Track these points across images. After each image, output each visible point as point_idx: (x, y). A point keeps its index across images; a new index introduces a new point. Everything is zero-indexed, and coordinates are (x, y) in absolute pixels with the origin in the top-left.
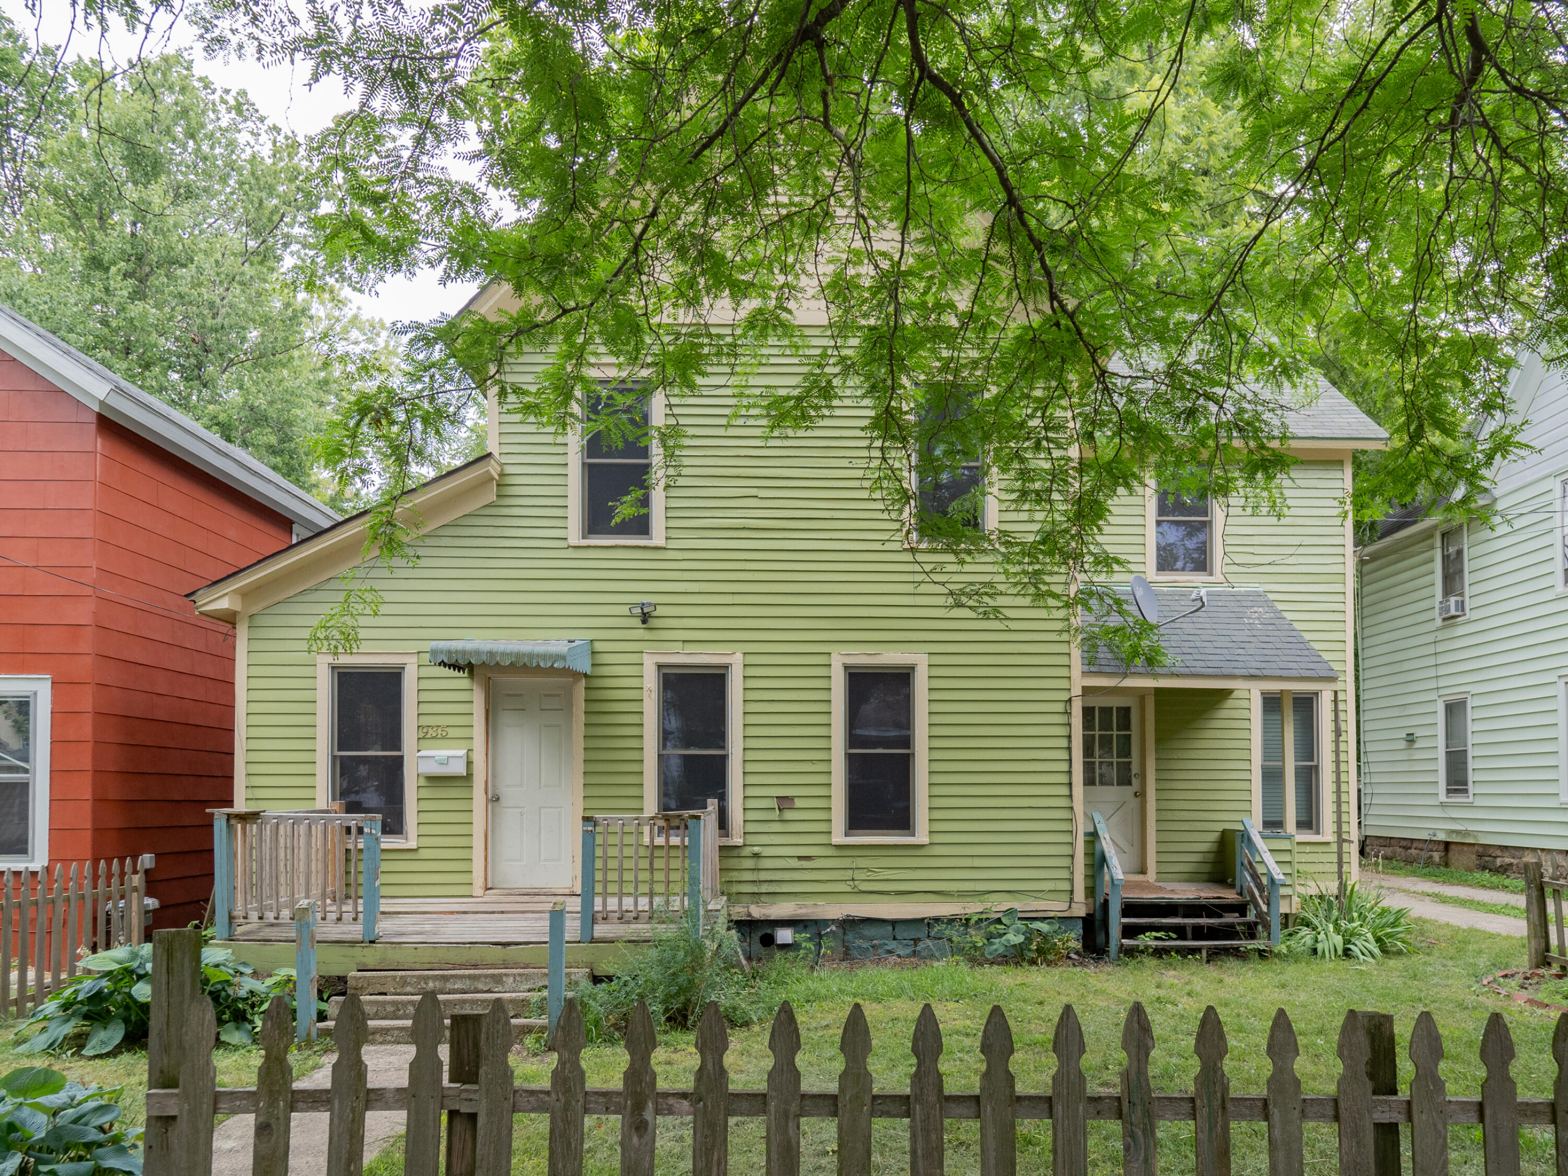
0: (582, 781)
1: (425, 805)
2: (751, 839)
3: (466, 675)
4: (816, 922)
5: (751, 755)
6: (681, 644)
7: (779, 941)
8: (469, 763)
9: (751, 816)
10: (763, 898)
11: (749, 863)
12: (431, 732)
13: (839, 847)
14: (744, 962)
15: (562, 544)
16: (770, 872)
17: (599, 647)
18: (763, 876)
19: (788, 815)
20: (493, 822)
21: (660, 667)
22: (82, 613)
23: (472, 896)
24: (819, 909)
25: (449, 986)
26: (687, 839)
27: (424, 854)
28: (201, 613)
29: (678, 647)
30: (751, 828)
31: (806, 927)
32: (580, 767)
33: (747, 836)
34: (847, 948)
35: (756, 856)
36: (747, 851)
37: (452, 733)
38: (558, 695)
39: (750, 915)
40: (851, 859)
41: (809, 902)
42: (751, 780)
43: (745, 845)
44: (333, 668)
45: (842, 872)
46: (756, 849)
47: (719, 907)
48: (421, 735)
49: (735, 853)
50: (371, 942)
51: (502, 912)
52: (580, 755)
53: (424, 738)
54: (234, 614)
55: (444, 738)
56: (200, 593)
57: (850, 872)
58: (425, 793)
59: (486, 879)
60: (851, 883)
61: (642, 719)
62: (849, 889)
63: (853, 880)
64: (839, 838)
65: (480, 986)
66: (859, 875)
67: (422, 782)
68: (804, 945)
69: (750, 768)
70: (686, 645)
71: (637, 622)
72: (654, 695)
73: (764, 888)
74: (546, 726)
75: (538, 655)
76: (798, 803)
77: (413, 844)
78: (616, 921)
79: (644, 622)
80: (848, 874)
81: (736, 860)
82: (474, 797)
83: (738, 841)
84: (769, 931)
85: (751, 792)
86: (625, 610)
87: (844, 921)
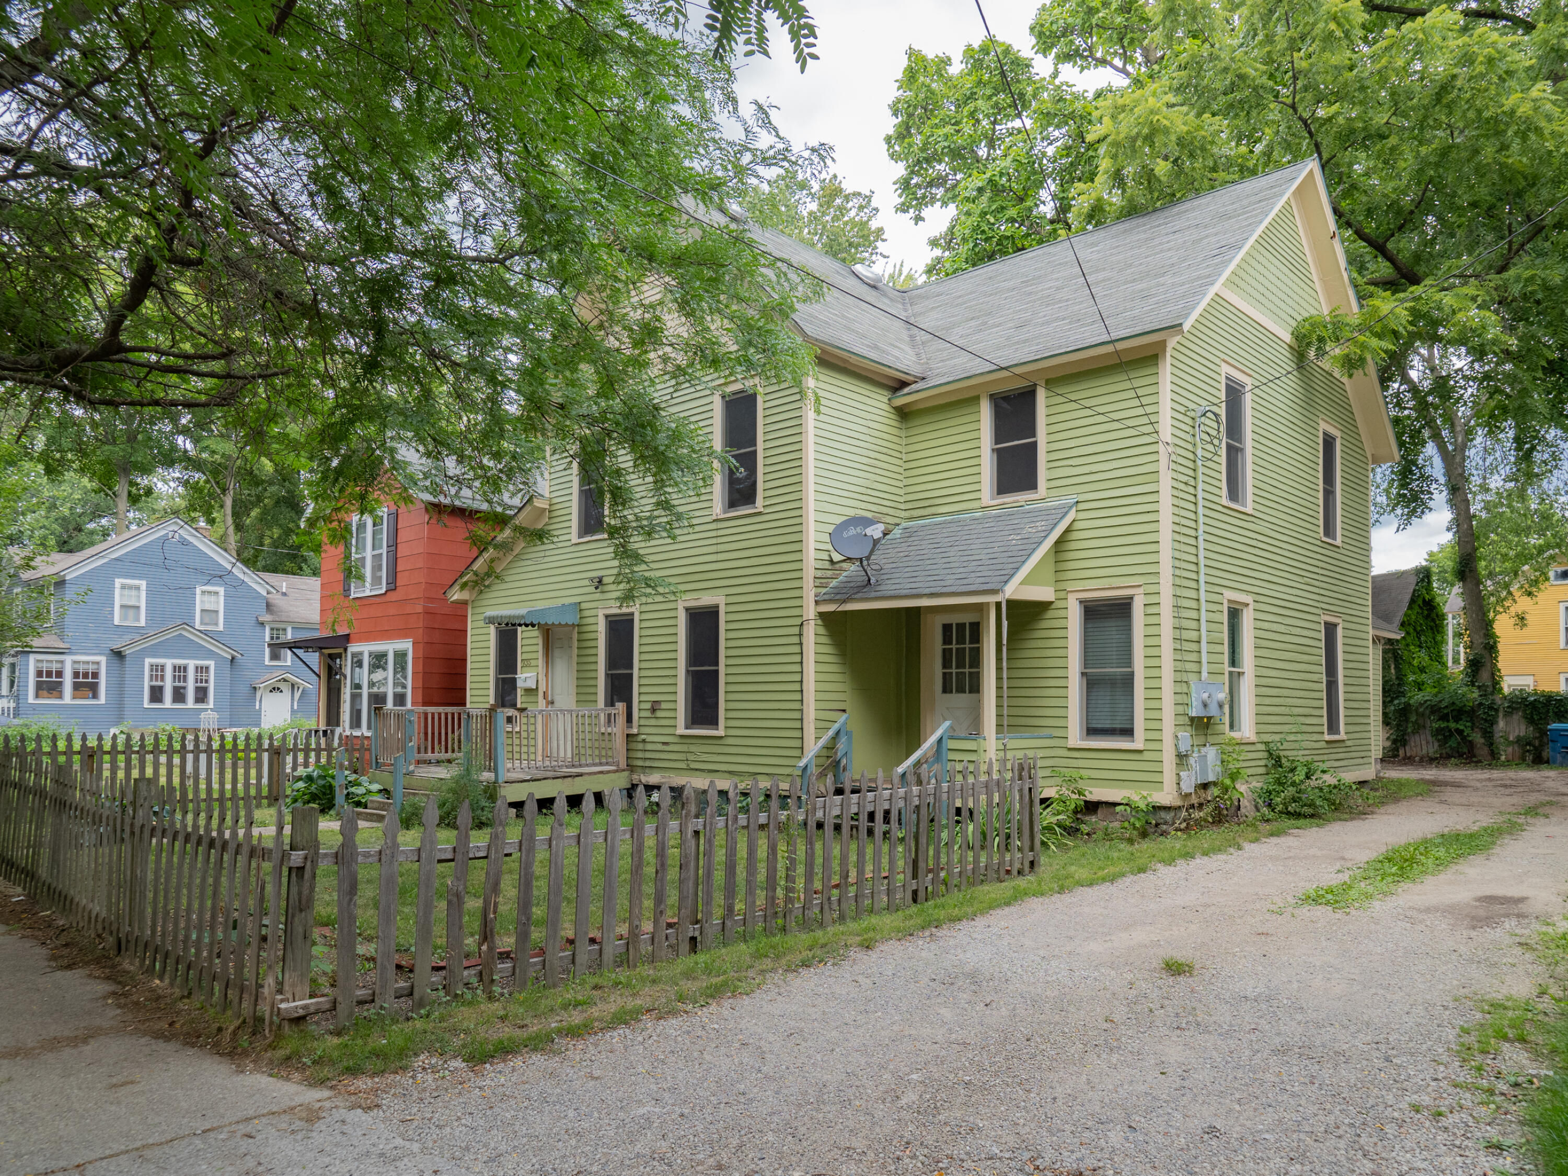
0: (575, 691)
2: (643, 730)
5: (642, 673)
6: (614, 601)
8: (537, 681)
9: (642, 714)
10: (649, 770)
11: (640, 746)
12: (526, 662)
13: (682, 736)
15: (569, 544)
16: (650, 753)
17: (584, 606)
18: (647, 755)
19: (657, 714)
21: (607, 616)
22: (419, 609)
24: (671, 780)
29: (613, 603)
30: (642, 722)
32: (575, 683)
33: (640, 728)
35: (644, 741)
36: (639, 738)
37: (534, 663)
39: (640, 782)
40: (686, 745)
41: (667, 774)
42: (643, 689)
43: (639, 734)
44: (496, 628)
45: (682, 754)
46: (644, 737)
48: (523, 664)
49: (634, 739)
53: (523, 666)
54: (466, 601)
55: (530, 666)
57: (686, 754)
58: (523, 699)
60: (686, 762)
61: (597, 650)
62: (685, 767)
63: (687, 760)
64: (681, 730)
66: (691, 757)
67: (522, 692)
69: (642, 681)
71: (597, 589)
72: (603, 635)
73: (648, 764)
76: (661, 706)
79: (599, 587)
80: (685, 756)
81: (634, 744)
82: (539, 701)
83: (636, 731)
85: (643, 697)
86: (587, 582)
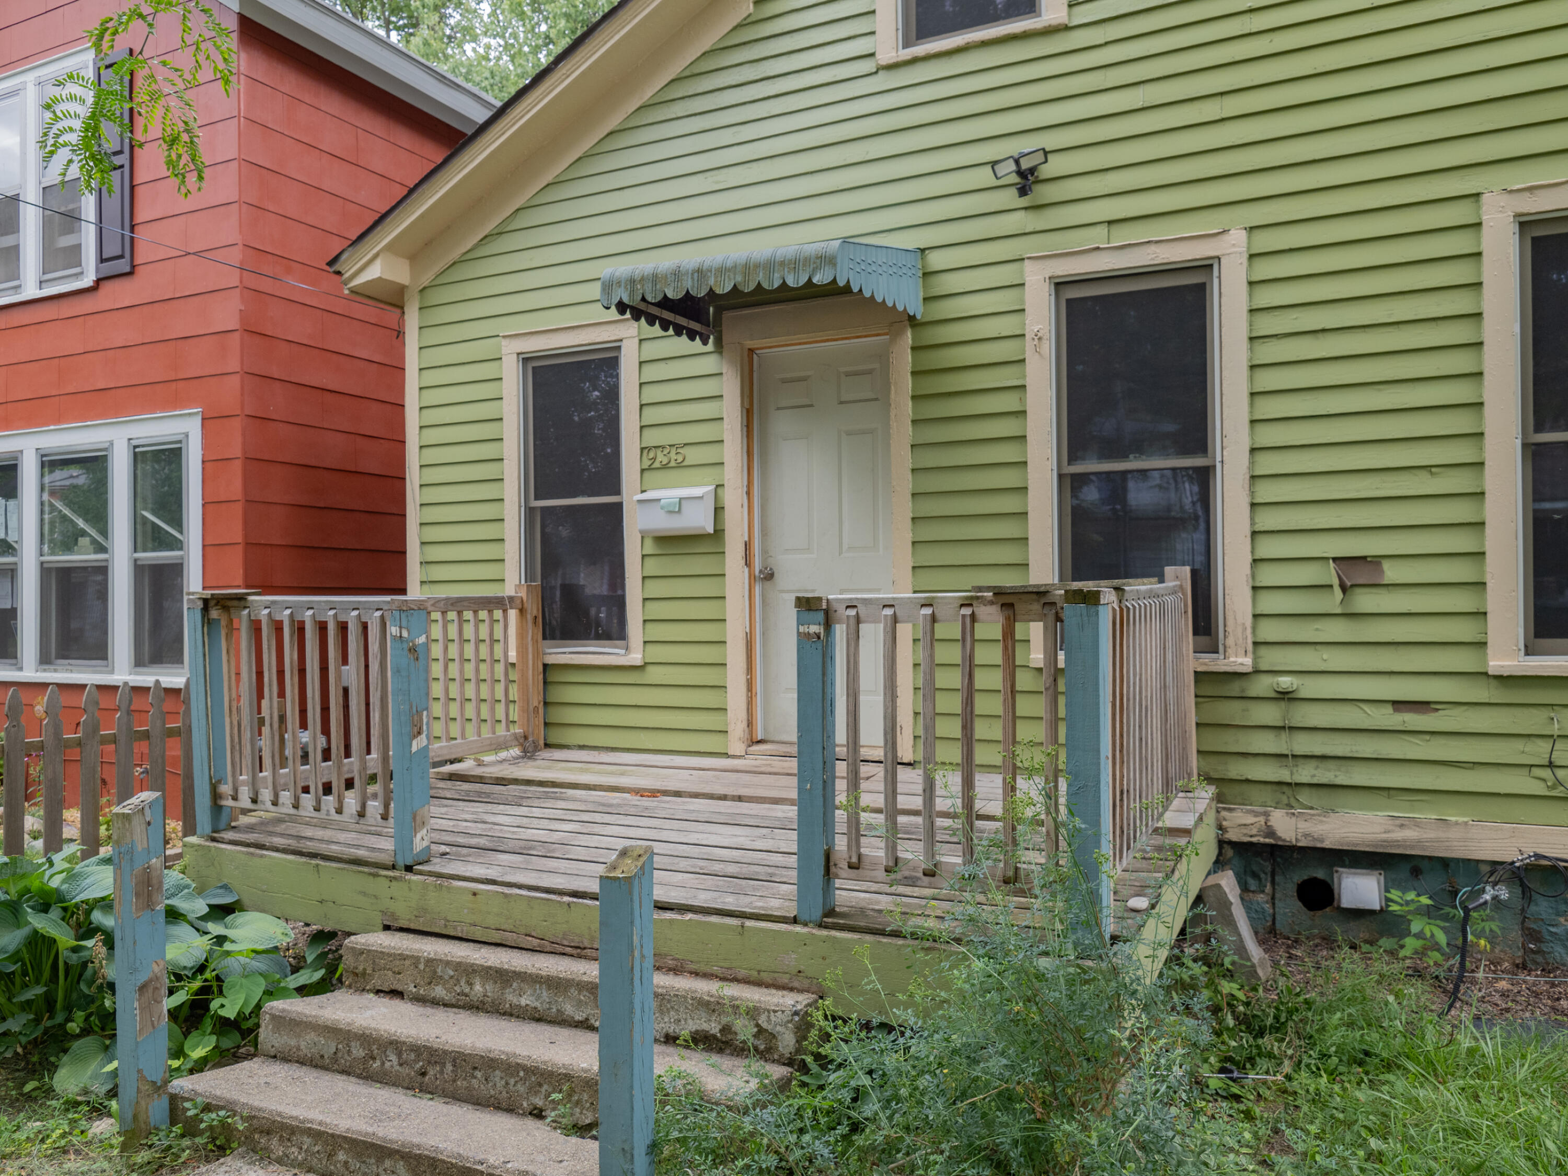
0: (909, 537)
1: (657, 589)
2: (1272, 658)
3: (710, 347)
4: (1445, 863)
5: (1269, 464)
6: (1102, 230)
7: (1347, 901)
8: (718, 510)
9: (1272, 603)
10: (1304, 797)
11: (1269, 714)
12: (661, 458)
13: (1508, 680)
14: (1255, 951)
16: (1319, 737)
17: (937, 260)
18: (1303, 744)
19: (1366, 601)
20: (764, 620)
21: (1060, 285)
22: (227, 314)
23: (726, 755)
24: (1454, 834)
25: (511, 997)
26: (1061, 656)
27: (655, 675)
28: (352, 291)
29: (1098, 236)
30: (1270, 631)
31: (1416, 872)
32: (905, 508)
33: (1263, 651)
34: (1532, 935)
35: (1285, 697)
36: (1263, 686)
37: (693, 455)
38: (870, 372)
39: (1271, 833)
40: (1544, 714)
41: (1427, 814)
42: (1269, 520)
43: (1257, 672)
44: (525, 361)
45: (1519, 745)
46: (1285, 682)
47: (1187, 821)
48: (646, 464)
49: (1234, 688)
50: (409, 869)
51: (740, 799)
52: (905, 483)
53: (650, 469)
54: (401, 290)
55: (680, 466)
56: (344, 257)
57: (1545, 746)
58: (653, 567)
59: (750, 724)
60: (1546, 773)
61: (1022, 400)
62: (1538, 789)
63: (1551, 765)
64: (1507, 658)
65: (569, 1009)
66: (1564, 754)
67: (650, 548)
68: (1415, 927)
69: (1268, 492)
70: (1115, 229)
71: (1010, 198)
72: (1048, 348)
73: (1306, 773)
74: (849, 434)
75: (782, 263)
76: (1392, 572)
77: (635, 657)
78: (881, 874)
79: (1023, 191)
80: (1539, 751)
81: (1237, 705)
82: (728, 572)
83: (1241, 661)
84: (1320, 874)
85: (1270, 548)
86: (985, 177)
87: (1529, 868)
